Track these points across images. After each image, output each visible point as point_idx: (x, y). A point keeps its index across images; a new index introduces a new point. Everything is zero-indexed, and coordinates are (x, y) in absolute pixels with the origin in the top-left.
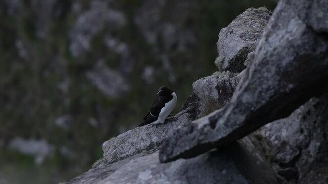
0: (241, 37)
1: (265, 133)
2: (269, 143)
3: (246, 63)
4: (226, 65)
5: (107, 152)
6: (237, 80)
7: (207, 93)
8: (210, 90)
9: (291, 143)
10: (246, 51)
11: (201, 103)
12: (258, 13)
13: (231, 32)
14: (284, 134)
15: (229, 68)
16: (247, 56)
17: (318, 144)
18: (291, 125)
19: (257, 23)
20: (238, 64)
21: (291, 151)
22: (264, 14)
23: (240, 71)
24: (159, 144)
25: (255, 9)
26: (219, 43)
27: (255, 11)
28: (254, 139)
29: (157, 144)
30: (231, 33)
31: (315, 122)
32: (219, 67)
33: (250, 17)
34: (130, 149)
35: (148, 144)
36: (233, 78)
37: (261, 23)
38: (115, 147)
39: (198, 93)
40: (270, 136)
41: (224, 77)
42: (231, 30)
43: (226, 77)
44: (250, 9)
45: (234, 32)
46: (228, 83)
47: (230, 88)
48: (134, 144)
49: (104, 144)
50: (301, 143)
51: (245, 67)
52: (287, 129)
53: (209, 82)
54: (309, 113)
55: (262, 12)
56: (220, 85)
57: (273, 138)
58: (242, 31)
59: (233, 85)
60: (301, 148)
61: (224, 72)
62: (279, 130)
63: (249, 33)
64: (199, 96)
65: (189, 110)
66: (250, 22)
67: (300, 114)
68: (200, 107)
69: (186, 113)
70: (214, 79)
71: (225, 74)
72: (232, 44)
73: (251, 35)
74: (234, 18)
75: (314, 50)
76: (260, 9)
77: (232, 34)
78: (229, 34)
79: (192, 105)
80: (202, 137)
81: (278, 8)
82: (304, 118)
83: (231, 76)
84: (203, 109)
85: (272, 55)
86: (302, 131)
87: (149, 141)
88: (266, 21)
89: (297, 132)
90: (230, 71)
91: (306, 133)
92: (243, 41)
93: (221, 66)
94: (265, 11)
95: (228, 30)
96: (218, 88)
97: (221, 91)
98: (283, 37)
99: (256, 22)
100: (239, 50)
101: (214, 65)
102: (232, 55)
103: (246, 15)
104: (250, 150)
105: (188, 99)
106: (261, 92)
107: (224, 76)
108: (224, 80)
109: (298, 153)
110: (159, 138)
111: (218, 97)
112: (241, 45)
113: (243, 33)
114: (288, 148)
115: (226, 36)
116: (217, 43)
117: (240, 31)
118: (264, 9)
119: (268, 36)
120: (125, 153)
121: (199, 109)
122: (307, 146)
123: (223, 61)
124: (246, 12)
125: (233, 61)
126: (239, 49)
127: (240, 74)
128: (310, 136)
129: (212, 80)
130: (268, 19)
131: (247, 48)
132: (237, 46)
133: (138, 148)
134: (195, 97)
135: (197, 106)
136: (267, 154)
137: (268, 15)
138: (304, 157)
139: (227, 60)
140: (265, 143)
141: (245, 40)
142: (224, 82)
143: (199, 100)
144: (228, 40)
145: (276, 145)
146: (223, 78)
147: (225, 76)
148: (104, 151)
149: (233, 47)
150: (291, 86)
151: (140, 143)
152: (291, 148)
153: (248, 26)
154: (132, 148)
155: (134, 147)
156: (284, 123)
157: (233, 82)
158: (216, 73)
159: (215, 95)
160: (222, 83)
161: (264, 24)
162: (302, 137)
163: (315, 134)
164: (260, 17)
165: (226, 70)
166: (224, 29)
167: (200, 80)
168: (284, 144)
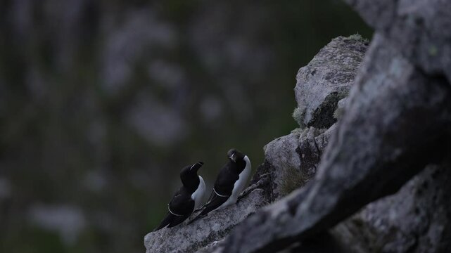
0: (328, 78)
1: (367, 216)
2: (373, 230)
3: (336, 115)
4: (309, 118)
5: (151, 248)
6: (325, 139)
7: (284, 159)
8: (289, 154)
9: (403, 228)
10: (335, 98)
11: (277, 173)
12: (349, 43)
13: (313, 73)
14: (393, 216)
15: (313, 123)
16: (337, 104)
17: (441, 228)
18: (401, 203)
19: (348, 58)
20: (325, 115)
21: (404, 240)
22: (358, 45)
23: (328, 126)
24: (223, 233)
25: (345, 38)
26: (298, 89)
27: (345, 41)
28: (351, 225)
29: (219, 233)
30: (313, 75)
31: (435, 198)
32: (299, 122)
33: (338, 50)
34: (182, 242)
35: (207, 235)
36: (320, 136)
37: (354, 57)
38: (162, 241)
39: (272, 159)
40: (373, 220)
41: (306, 136)
42: (312, 70)
43: (310, 136)
44: (337, 38)
45: (317, 72)
46: (313, 144)
47: (315, 151)
48: (188, 235)
49: (146, 238)
50: (418, 227)
51: (335, 120)
52: (397, 209)
53: (287, 144)
54: (425, 185)
55: (354, 41)
56: (303, 147)
57: (378, 223)
58: (329, 71)
59: (320, 146)
60: (417, 234)
61: (307, 129)
62: (386, 211)
63: (338, 73)
64: (274, 164)
65: (260, 184)
66: (338, 57)
67: (413, 187)
68: (277, 179)
69: (257, 188)
70: (294, 139)
71: (308, 131)
72: (315, 89)
73: (340, 75)
74: (316, 52)
75: (427, 100)
76: (351, 37)
77: (315, 75)
78: (310, 75)
79: (265, 176)
80: (278, 229)
81: (374, 44)
82: (419, 193)
83: (316, 134)
84: (281, 182)
85: (369, 111)
86: (417, 211)
87: (208, 229)
88: (360, 54)
89: (410, 213)
90: (315, 126)
91: (423, 213)
92: (330, 84)
93: (302, 120)
94: (359, 41)
95: (309, 69)
96: (299, 151)
97: (303, 156)
98: (383, 84)
99: (347, 56)
100: (325, 97)
101: (293, 118)
102: (316, 104)
103: (333, 46)
104: (347, 241)
105: (259, 169)
106: (356, 163)
107: (306, 134)
108: (307, 139)
109: (413, 242)
110: (222, 225)
111: (300, 164)
112: (328, 90)
113: (330, 73)
114: (399, 235)
115: (307, 78)
116: (295, 89)
117: (325, 71)
118: (356, 37)
119: (362, 83)
120: (176, 248)
121: (275, 182)
122: (426, 230)
123: (304, 114)
124: (333, 43)
125: (319, 112)
126: (325, 95)
127: (329, 130)
128: (429, 218)
129: (290, 141)
130: (363, 50)
131: (336, 93)
132: (321, 91)
133: (194, 240)
134: (268, 166)
135: (271, 177)
136: (371, 245)
137: (364, 46)
138: (423, 247)
139: (309, 112)
140: (367, 231)
141: (333, 83)
142: (307, 143)
143: (275, 170)
144: (309, 83)
145: (383, 232)
146: (306, 138)
147: (308, 134)
148: (147, 247)
149: (317, 93)
150: (398, 152)
151: (196, 233)
152: (404, 235)
153: (336, 62)
154: (185, 241)
155: (188, 239)
156: (393, 202)
157: (320, 141)
158: (295, 130)
159: (296, 161)
160: (304, 144)
161: (358, 58)
162: (417, 220)
163: (435, 215)
164: (352, 48)
165: (309, 125)
166: (304, 69)
167: (274, 141)
168: (394, 230)
